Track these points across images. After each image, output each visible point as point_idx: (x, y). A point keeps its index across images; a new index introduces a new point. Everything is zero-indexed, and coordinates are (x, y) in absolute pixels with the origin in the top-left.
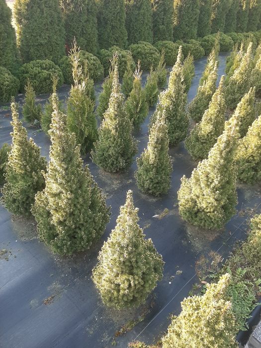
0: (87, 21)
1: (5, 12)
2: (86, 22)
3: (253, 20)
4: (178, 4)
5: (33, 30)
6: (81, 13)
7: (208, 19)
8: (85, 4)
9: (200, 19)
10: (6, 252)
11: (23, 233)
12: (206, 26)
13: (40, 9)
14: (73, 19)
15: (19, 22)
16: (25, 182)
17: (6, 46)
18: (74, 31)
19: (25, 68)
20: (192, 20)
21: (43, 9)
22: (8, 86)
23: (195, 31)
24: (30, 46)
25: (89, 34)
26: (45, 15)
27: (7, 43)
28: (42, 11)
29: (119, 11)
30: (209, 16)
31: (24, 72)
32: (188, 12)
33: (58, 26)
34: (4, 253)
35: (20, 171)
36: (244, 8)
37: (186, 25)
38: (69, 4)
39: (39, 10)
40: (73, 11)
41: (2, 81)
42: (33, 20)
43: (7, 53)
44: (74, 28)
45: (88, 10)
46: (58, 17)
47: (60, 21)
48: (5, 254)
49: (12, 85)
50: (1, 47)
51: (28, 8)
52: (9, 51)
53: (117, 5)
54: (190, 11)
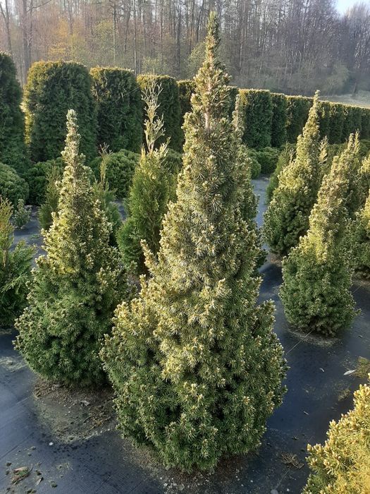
0: (130, 113)
1: (14, 88)
2: (127, 114)
3: (336, 131)
4: (244, 104)
5: (52, 117)
6: (122, 102)
7: (283, 125)
8: (127, 90)
9: (274, 123)
10: (28, 475)
11: (65, 424)
12: (282, 133)
13: (65, 90)
14: (109, 109)
15: (32, 108)
16: (79, 293)
17: (10, 136)
18: (111, 125)
19: (38, 167)
20: (264, 124)
21: (69, 90)
22: (12, 187)
23: (269, 138)
24: (45, 141)
25: (132, 131)
26: (72, 97)
27: (12, 132)
28: (67, 92)
29: (172, 103)
30: (284, 120)
31: (36, 174)
32: (259, 114)
33: (90, 115)
34: (23, 477)
35: (70, 270)
36: (323, 115)
37: (257, 130)
38: (103, 90)
39: (63, 91)
40: (110, 99)
41: (2, 181)
42: (53, 104)
43: (11, 147)
44: (110, 122)
45: (131, 97)
46: (90, 104)
47: (91, 109)
48: (26, 480)
49: (18, 186)
50: (3, 137)
51: (47, 87)
52: (15, 143)
53: (170, 96)
54: (260, 112)
